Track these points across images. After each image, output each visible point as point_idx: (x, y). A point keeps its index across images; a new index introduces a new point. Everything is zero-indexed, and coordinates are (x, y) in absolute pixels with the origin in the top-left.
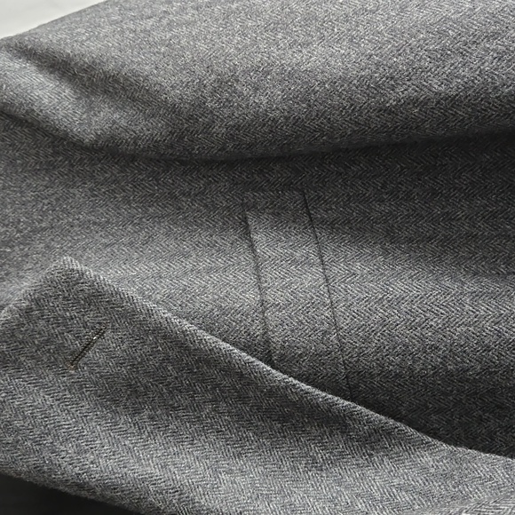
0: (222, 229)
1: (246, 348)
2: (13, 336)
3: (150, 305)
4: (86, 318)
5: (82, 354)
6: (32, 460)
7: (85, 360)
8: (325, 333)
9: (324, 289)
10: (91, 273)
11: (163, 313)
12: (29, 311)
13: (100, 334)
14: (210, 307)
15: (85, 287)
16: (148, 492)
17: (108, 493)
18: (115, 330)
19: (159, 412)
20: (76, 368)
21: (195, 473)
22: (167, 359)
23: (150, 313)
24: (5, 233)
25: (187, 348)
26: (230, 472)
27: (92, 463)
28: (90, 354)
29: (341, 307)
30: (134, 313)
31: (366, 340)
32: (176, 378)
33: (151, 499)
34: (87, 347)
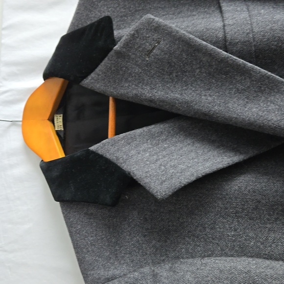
0: (209, 7)
1: (214, 44)
2: (128, 45)
3: (178, 29)
4: (154, 37)
5: (151, 51)
6: (134, 92)
7: (152, 54)
8: (248, 34)
9: (248, 19)
10: (157, 19)
11: (183, 32)
12: (134, 35)
13: (159, 43)
14: (203, 28)
15: (154, 24)
16: (176, 103)
17: (161, 104)
18: (164, 40)
19: (179, 74)
20: (149, 58)
21: (193, 97)
22: (183, 51)
23: (177, 32)
24: (125, 12)
25: (191, 45)
26: (205, 95)
27: (156, 93)
28: (154, 51)
29: (255, 25)
30: (171, 32)
31: (263, 36)
32: (186, 59)
33: (177, 105)
34: (153, 49)
